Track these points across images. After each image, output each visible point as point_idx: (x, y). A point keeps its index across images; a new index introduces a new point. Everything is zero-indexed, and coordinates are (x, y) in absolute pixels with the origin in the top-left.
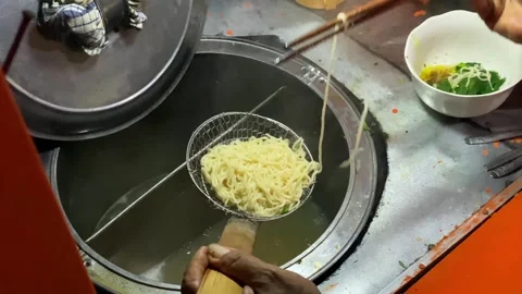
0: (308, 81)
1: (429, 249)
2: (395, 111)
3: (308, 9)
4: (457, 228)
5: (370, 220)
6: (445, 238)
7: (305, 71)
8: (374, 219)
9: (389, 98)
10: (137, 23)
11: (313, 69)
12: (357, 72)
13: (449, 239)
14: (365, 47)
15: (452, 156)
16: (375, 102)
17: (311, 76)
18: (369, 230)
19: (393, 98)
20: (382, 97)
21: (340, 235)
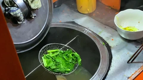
0: (85, 33)
1: (128, 78)
2: (112, 40)
3: (83, 14)
4: (136, 71)
5: (108, 71)
6: (133, 75)
7: (84, 30)
8: (109, 71)
9: (110, 36)
10: (32, 16)
11: (86, 29)
12: (100, 30)
13: (134, 75)
14: (102, 23)
15: (132, 51)
16: (106, 38)
17: (86, 31)
18: (108, 74)
19: (112, 36)
20: (108, 36)
21: (99, 75)
